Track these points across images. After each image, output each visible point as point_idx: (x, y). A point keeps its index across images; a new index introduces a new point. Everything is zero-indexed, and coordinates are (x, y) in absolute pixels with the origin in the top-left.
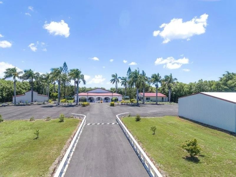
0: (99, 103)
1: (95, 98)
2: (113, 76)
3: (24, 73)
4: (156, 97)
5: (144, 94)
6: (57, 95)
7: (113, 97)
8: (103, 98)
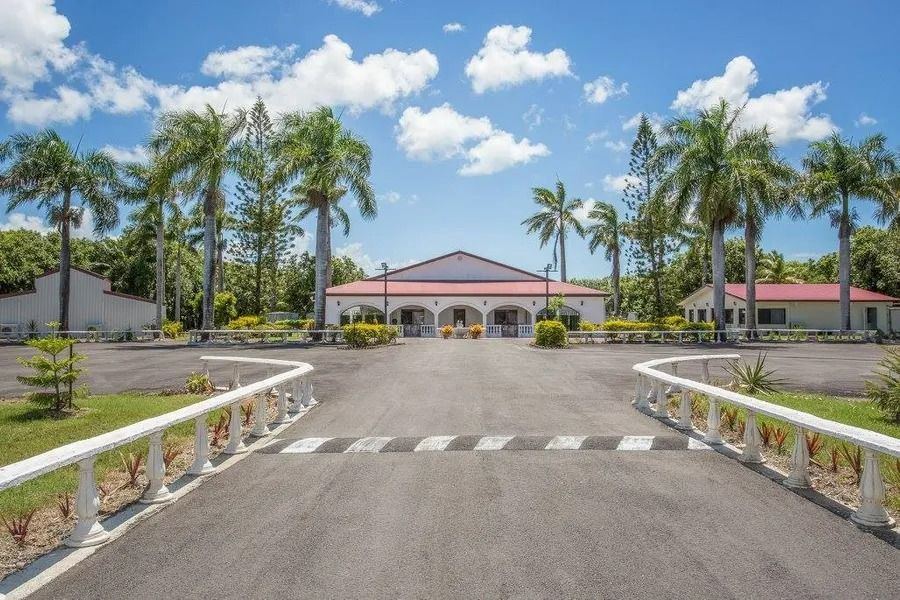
0: (461, 335)
1: (437, 311)
2: (543, 196)
3: (16, 156)
4: (838, 306)
5: (752, 292)
6: (229, 302)
7: (551, 299)
8: (486, 308)
